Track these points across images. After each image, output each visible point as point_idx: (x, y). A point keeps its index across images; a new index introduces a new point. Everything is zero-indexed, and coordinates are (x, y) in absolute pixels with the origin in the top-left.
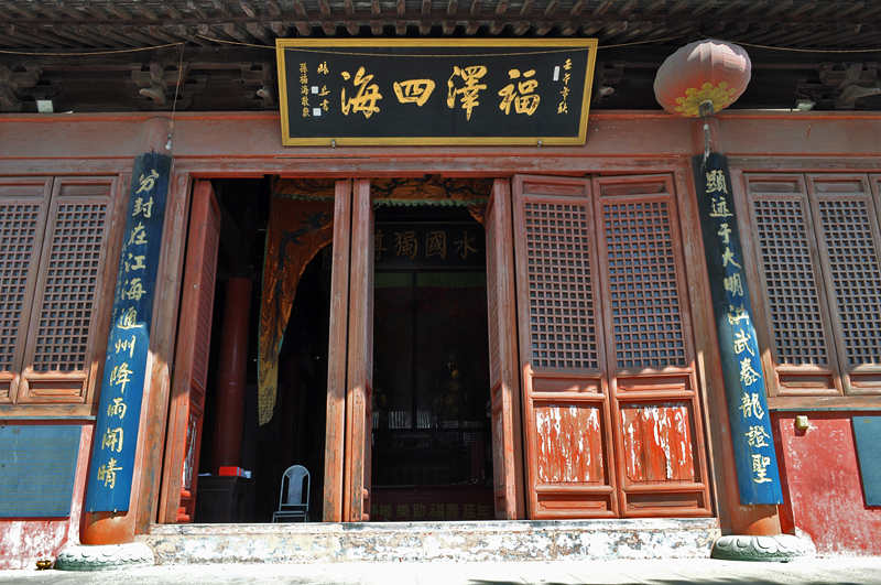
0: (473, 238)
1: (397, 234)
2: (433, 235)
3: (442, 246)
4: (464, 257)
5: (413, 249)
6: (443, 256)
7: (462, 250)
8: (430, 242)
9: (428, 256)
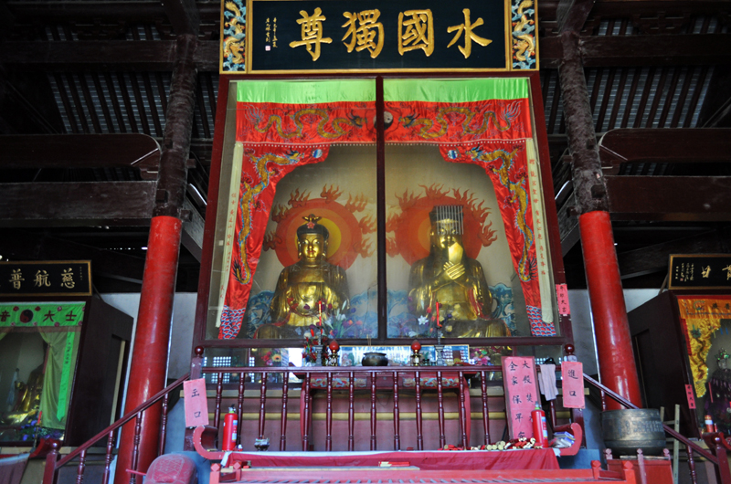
0: (480, 22)
1: (347, 15)
2: (411, 17)
3: (426, 34)
4: (466, 52)
5: (376, 40)
6: (428, 51)
7: (461, 42)
8: (404, 28)
9: (401, 51)
